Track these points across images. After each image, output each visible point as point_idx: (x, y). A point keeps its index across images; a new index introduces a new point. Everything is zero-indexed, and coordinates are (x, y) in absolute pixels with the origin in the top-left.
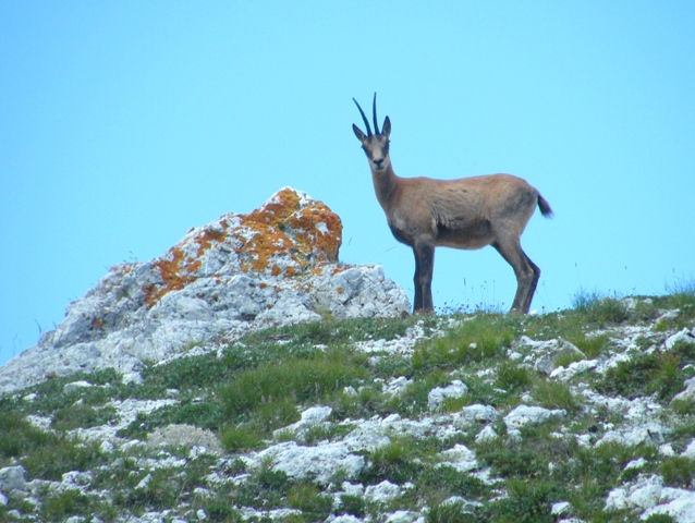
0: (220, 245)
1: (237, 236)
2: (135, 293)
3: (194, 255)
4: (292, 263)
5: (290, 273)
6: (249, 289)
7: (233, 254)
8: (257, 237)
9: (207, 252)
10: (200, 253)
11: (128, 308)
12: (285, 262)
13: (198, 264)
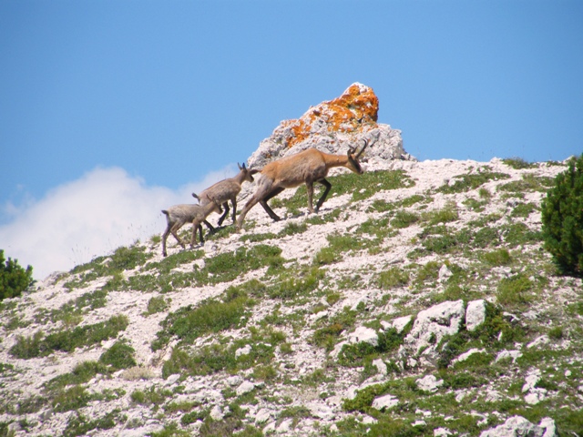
0: (320, 118)
1: (326, 114)
2: (284, 141)
3: (308, 123)
4: (351, 126)
5: (349, 131)
6: (326, 144)
7: (324, 123)
8: (335, 114)
9: (314, 122)
10: (311, 122)
11: (280, 148)
12: (347, 126)
13: (310, 127)
